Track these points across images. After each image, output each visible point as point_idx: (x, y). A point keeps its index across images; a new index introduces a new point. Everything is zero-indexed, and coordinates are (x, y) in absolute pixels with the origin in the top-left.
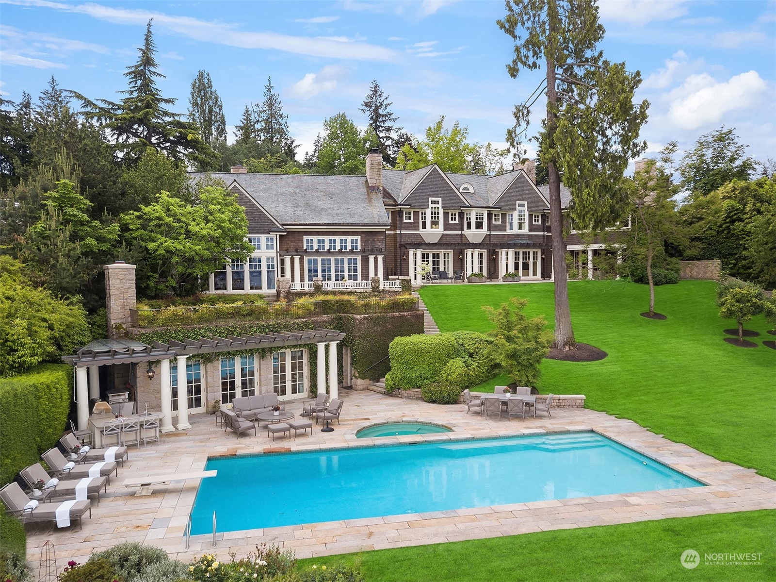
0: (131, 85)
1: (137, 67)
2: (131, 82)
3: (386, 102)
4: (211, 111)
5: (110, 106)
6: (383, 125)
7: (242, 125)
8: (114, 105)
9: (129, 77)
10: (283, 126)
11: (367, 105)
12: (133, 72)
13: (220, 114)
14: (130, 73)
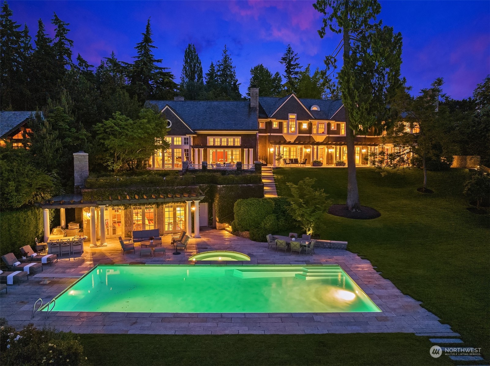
0: (139, 53)
1: (142, 43)
2: (138, 52)
3: (296, 57)
4: (195, 66)
5: (126, 65)
6: (293, 71)
7: (209, 73)
8: (129, 64)
9: (137, 49)
10: (232, 73)
11: (284, 59)
12: (139, 46)
13: (199, 67)
14: (138, 47)
